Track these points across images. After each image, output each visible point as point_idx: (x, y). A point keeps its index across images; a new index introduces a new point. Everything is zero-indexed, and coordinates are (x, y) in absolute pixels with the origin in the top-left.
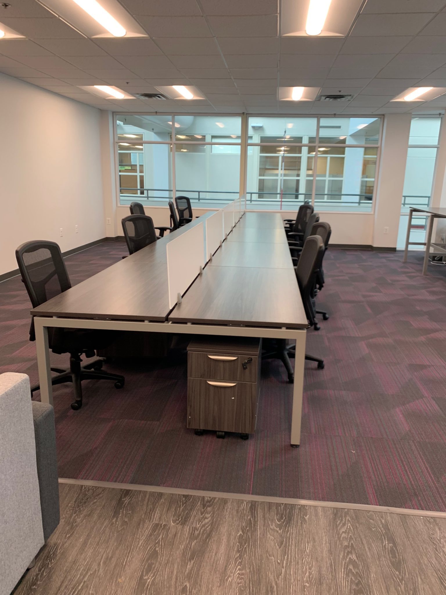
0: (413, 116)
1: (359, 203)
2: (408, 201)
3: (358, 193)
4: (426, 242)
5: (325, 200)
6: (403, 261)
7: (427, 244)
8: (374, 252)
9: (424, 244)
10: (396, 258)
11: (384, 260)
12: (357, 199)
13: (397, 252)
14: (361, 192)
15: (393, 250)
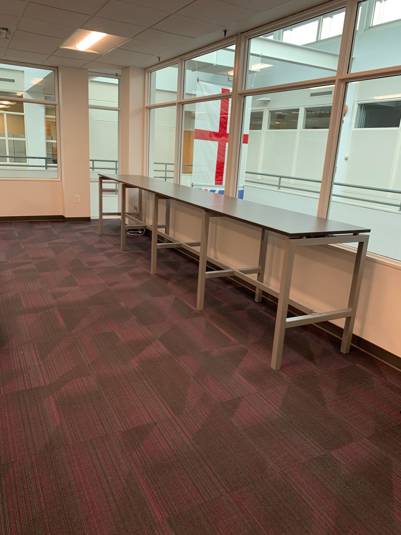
0: (89, 73)
1: (46, 167)
2: (97, 164)
3: (45, 156)
4: (120, 211)
5: (8, 163)
6: (100, 233)
7: (122, 214)
8: (66, 224)
9: (119, 214)
10: (91, 230)
11: (78, 234)
12: (43, 162)
13: (91, 222)
14: (47, 154)
15: (88, 220)
